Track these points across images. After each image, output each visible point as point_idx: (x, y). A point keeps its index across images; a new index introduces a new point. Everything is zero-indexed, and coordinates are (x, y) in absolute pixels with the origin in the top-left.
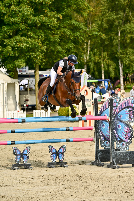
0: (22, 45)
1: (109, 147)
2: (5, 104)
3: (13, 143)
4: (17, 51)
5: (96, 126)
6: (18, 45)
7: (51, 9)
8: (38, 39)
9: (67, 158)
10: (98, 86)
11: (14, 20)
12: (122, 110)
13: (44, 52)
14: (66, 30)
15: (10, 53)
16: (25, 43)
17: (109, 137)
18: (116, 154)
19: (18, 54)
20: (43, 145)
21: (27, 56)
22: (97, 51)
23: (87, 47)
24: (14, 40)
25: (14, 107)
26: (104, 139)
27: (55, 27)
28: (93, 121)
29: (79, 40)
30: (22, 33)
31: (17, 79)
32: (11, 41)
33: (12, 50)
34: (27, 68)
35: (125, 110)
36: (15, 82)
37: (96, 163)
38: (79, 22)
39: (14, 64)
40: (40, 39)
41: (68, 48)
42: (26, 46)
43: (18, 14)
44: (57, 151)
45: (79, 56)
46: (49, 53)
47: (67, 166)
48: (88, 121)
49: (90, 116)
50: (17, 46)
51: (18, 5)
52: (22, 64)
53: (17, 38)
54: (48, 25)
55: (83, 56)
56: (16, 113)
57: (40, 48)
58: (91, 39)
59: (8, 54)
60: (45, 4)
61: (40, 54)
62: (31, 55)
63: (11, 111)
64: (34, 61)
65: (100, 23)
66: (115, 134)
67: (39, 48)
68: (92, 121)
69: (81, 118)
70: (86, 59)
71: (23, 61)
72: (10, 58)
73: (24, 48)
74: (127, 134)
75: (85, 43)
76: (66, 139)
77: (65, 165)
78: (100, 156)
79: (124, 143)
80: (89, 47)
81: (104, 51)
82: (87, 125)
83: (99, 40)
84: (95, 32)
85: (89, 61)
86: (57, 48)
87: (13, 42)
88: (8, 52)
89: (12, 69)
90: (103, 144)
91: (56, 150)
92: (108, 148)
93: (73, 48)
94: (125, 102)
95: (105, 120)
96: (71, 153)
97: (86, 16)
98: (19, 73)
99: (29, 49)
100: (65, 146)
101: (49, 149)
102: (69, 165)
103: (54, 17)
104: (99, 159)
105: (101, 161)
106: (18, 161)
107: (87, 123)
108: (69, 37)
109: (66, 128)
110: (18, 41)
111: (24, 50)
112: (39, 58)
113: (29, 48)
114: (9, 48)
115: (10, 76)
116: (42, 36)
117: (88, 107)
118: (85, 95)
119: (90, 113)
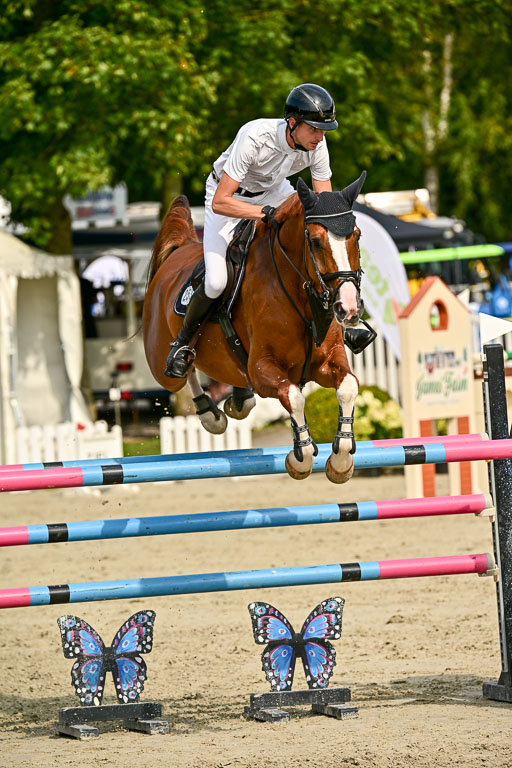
0: (86, 70)
2: (7, 393)
3: (60, 596)
4: (62, 104)
5: (498, 491)
6: (65, 70)
8: (175, 33)
9: (349, 668)
10: (503, 280)
13: (210, 106)
15: (26, 115)
16: (103, 59)
19: (71, 119)
20: (221, 600)
21: (115, 128)
23: (436, 70)
24: (46, 44)
25: (53, 404)
28: (484, 463)
29: (395, 34)
31: (62, 252)
32: (27, 53)
33: (36, 100)
34: (121, 193)
36: (55, 274)
39: (50, 173)
40: (182, 37)
41: (337, 80)
42: (110, 78)
44: (298, 631)
45: (393, 122)
46: (234, 113)
47: (350, 710)
48: (454, 467)
49: (467, 440)
50: (61, 77)
52: (94, 173)
53: (59, 33)
55: (417, 117)
56: (66, 438)
57: (184, 87)
58: (456, 26)
59: (17, 122)
61: (189, 116)
62: (140, 124)
63: (42, 427)
64: (158, 154)
67: (178, 86)
68: (473, 462)
69: (415, 452)
70: (435, 139)
71: (95, 156)
72: (24, 143)
73: (102, 86)
75: (427, 47)
76: (343, 566)
77: (340, 706)
80: (448, 68)
82: (449, 487)
83: (504, 29)
85: (452, 142)
86: (276, 81)
87: (41, 56)
88: (14, 110)
89: (42, 201)
91: (288, 624)
93: (362, 76)
96: (370, 641)
98: (79, 225)
99: (124, 91)
100: (339, 600)
101: (255, 624)
102: (361, 703)
106: (89, 692)
107: (449, 482)
108: (338, 22)
109: (340, 506)
110: (66, 48)
111: (103, 97)
112: (184, 141)
113: (129, 88)
114: (20, 88)
115: (28, 241)
116: (193, 22)
117: (453, 395)
118: (434, 328)
119: (463, 423)
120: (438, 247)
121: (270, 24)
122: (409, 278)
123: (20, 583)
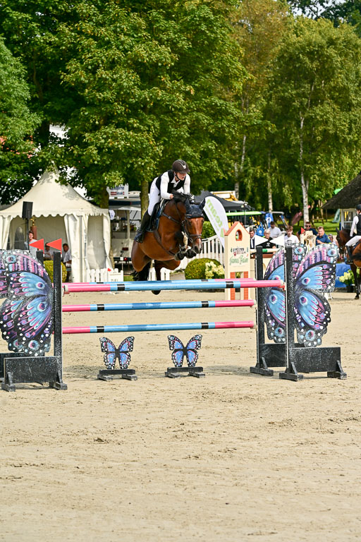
0: (116, 143)
1: (284, 340)
2: (83, 257)
3: (101, 331)
4: (108, 155)
5: (259, 299)
6: (109, 143)
7: (174, 76)
9: (203, 359)
11: (102, 96)
12: (309, 268)
13: (160, 158)
14: (201, 116)
16: (123, 140)
17: (283, 320)
18: (298, 353)
19: (110, 160)
21: (125, 164)
22: (258, 157)
23: (240, 148)
24: (103, 134)
26: (274, 324)
27: (181, 110)
28: (254, 289)
29: (226, 134)
30: (118, 120)
31: (104, 207)
32: (96, 137)
33: (98, 153)
34: (127, 187)
35: (315, 268)
36: (103, 215)
37: (259, 370)
38: (225, 100)
39: (102, 179)
40: (151, 133)
41: (205, 150)
42: (125, 146)
43: (111, 85)
44: (185, 346)
45: (224, 166)
47: (202, 375)
48: (242, 290)
49: (247, 280)
50: (108, 145)
51: (111, 68)
52: (118, 180)
53: (108, 130)
54: (167, 105)
55: (232, 165)
56: (104, 274)
57: (151, 150)
58: (248, 133)
59: (91, 161)
60: (162, 65)
61: (152, 161)
62: (135, 163)
63: (95, 269)
64: (141, 174)
65: (265, 103)
66: (295, 315)
67: (149, 150)
68: (249, 289)
69: (230, 284)
70: (239, 171)
71: (118, 173)
72: (94, 168)
73: (122, 149)
74: (319, 315)
75: (237, 140)
76: (202, 323)
77: (199, 373)
78: (266, 355)
79: (313, 332)
80: (244, 148)
81: (273, 157)
83: (265, 135)
84: (256, 120)
85: (244, 174)
86: (184, 150)
87: (101, 138)
88: (92, 157)
89: (99, 189)
90: (272, 334)
91: (182, 344)
92: (282, 341)
93: (214, 149)
94: (316, 254)
95: (276, 288)
97: (239, 89)
98: (111, 198)
100: (200, 336)
101: (170, 343)
103: (178, 89)
104: (264, 361)
105: (268, 366)
106: (110, 364)
107: (240, 295)
108: (206, 130)
109: (202, 302)
110: (109, 135)
111: (122, 153)
112: (150, 170)
113: (131, 150)
114: (93, 149)
115: (93, 203)
116: (155, 128)
117: (243, 264)
118: (237, 240)
119: (246, 274)
120: (238, 211)
121: (182, 129)
122: (229, 222)
123: (86, 325)
